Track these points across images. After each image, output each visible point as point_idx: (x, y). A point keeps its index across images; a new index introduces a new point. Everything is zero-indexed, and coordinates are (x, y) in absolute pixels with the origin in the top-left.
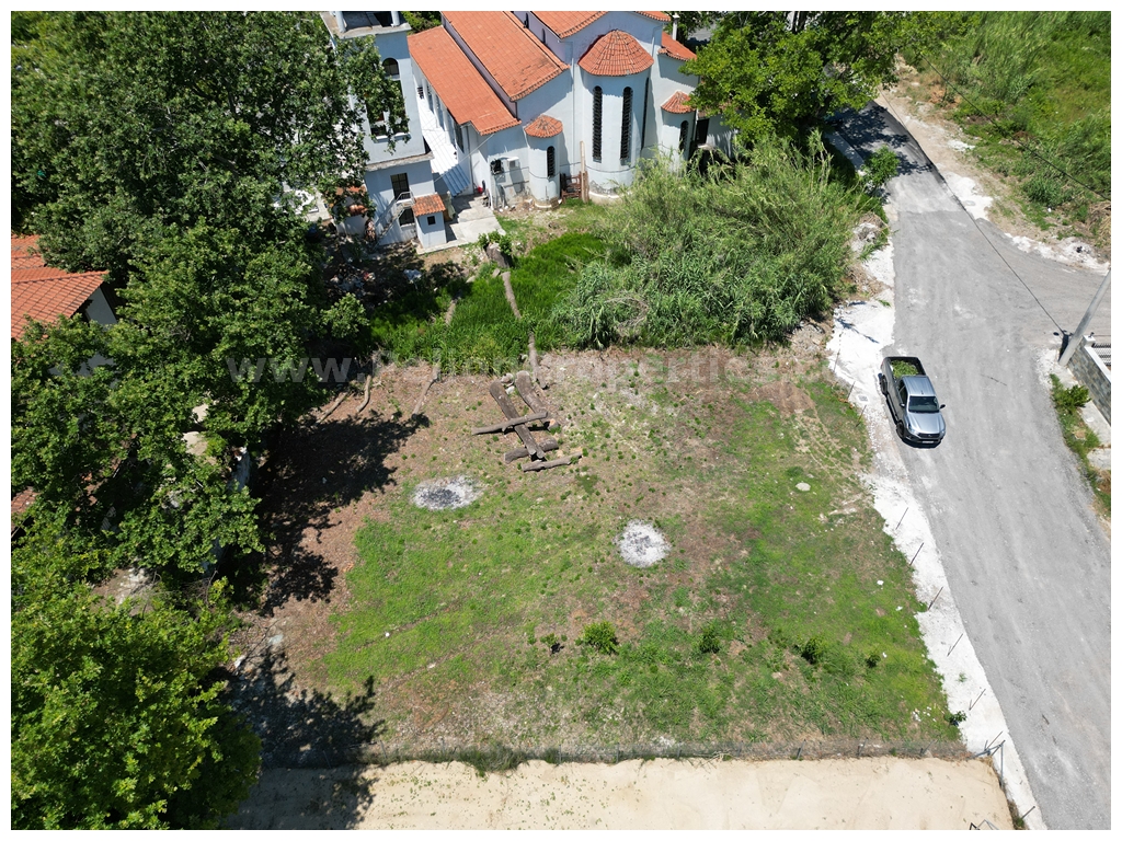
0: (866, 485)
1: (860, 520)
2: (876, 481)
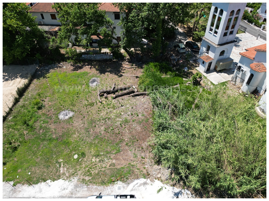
1: (56, 173)
2: (73, 183)
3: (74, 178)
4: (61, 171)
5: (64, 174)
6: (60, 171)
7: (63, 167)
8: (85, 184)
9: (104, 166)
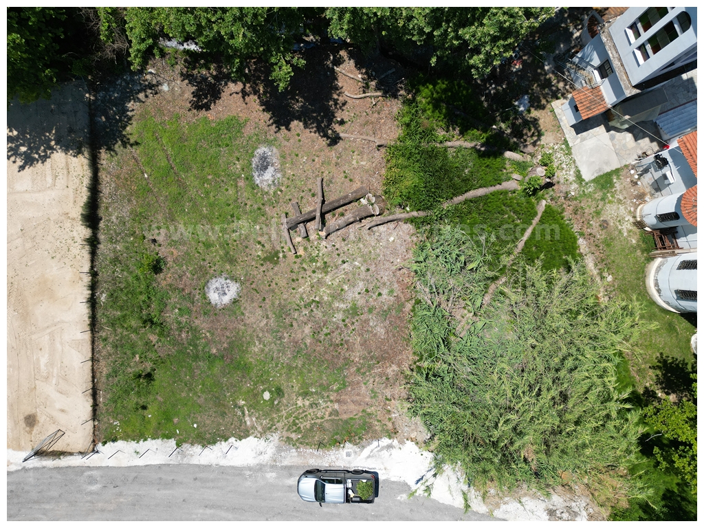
0: (269, 436)
1: (241, 426)
2: (272, 444)
3: (272, 436)
4: (248, 423)
5: (253, 427)
6: (245, 422)
7: (250, 416)
8: (293, 446)
9: (319, 415)
